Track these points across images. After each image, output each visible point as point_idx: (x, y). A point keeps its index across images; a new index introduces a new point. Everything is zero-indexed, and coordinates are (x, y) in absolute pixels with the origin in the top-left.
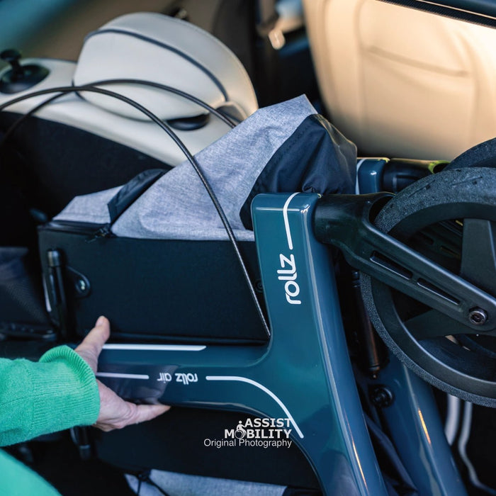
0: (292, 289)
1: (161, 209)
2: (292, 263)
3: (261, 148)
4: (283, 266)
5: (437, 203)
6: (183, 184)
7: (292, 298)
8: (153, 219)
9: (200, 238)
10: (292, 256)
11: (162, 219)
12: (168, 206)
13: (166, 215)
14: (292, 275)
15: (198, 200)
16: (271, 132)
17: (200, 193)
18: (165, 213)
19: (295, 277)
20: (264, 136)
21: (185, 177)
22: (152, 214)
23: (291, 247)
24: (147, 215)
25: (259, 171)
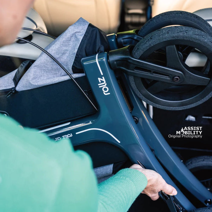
0: (105, 89)
1: (37, 75)
2: (104, 80)
3: (74, 41)
4: (100, 82)
5: (156, 43)
6: (45, 63)
7: (106, 93)
8: (35, 80)
9: (58, 82)
10: (103, 77)
11: (38, 79)
12: (39, 73)
13: (39, 77)
14: (104, 84)
15: (52, 68)
16: (77, 34)
17: (52, 65)
18: (39, 76)
19: (106, 84)
20: (74, 36)
21: (45, 60)
22: (34, 78)
23: (102, 74)
24: (32, 79)
25: (76, 50)
